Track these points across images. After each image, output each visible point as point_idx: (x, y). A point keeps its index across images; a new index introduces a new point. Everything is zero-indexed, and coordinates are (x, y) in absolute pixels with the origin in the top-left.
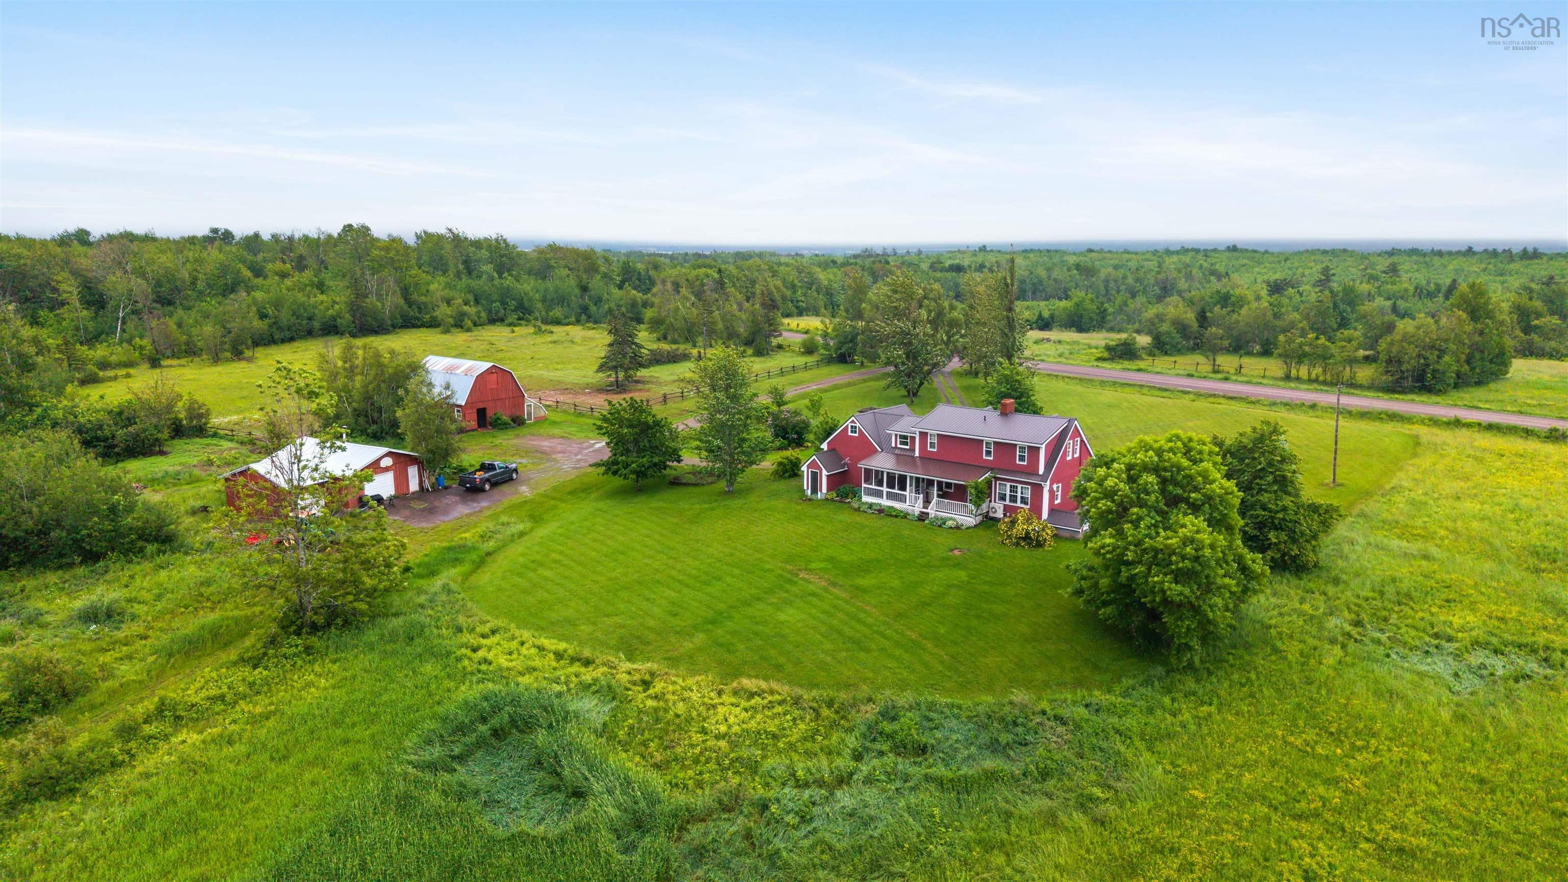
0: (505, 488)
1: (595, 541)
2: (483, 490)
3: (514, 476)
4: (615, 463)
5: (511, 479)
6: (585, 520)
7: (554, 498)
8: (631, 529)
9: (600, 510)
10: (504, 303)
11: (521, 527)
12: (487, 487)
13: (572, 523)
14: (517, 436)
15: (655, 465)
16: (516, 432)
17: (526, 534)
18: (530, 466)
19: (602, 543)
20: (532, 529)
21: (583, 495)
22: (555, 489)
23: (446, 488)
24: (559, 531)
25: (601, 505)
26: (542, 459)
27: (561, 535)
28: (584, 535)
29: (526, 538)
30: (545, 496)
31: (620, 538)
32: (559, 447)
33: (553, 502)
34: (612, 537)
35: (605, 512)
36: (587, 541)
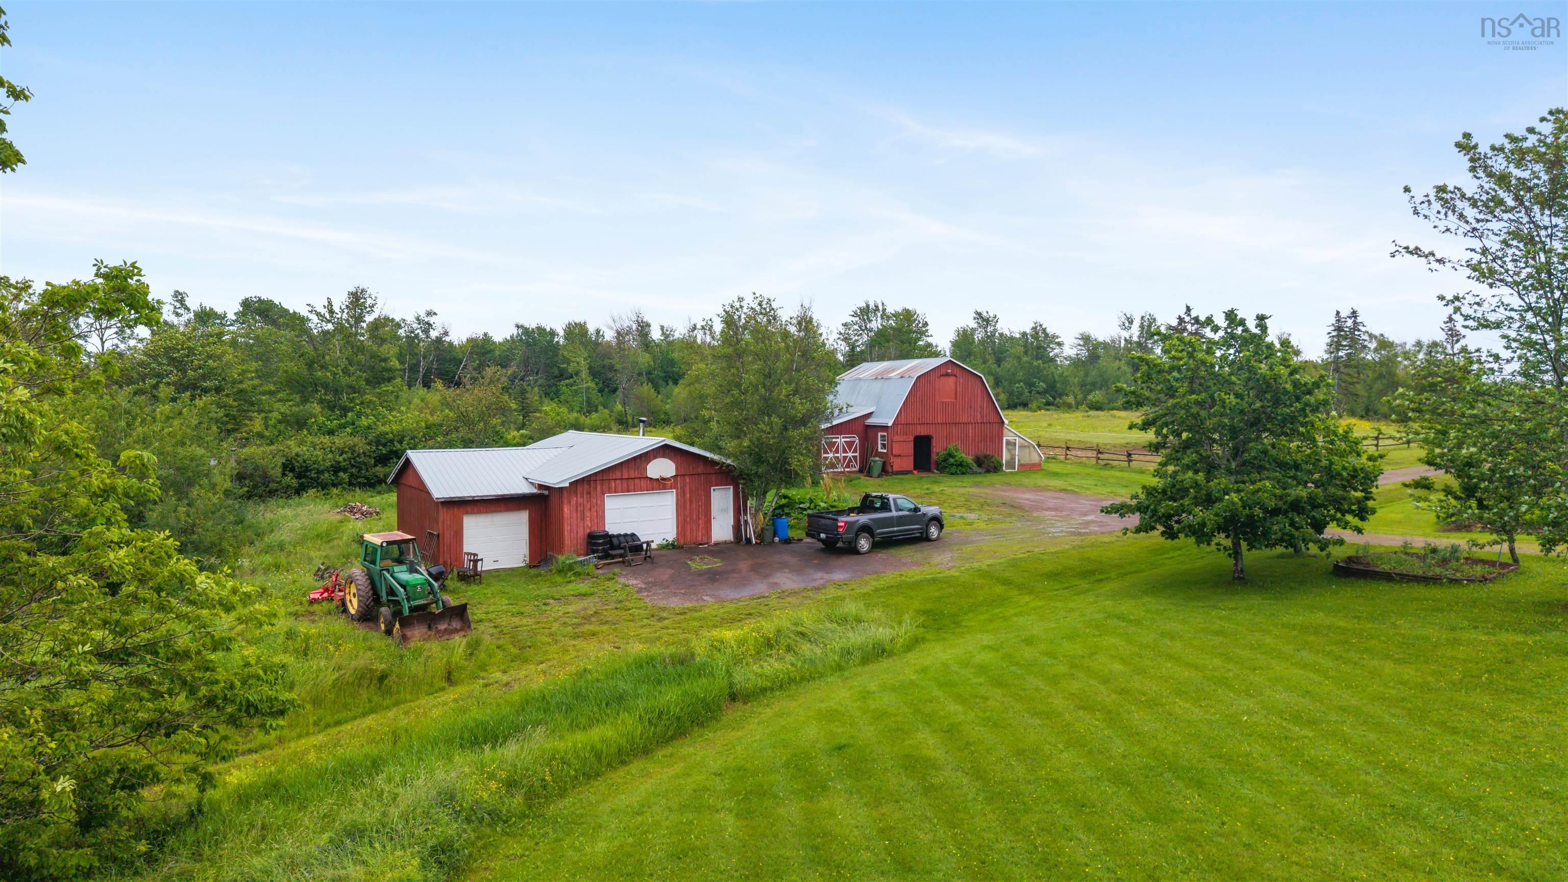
0: (905, 553)
1: (1086, 705)
2: (852, 550)
3: (934, 531)
4: (1174, 491)
5: (924, 538)
6: (1072, 637)
7: (1006, 582)
8: (1223, 682)
9: (1121, 617)
10: (1030, 385)
11: (882, 633)
12: (864, 544)
13: (1029, 642)
14: (977, 485)
15: (1296, 506)
16: (978, 479)
17: (891, 654)
18: (982, 525)
19: (1112, 717)
20: (914, 643)
21: (1084, 584)
22: (1014, 564)
23: (787, 541)
24: (985, 657)
25: (1127, 607)
26: (1010, 515)
27: (982, 669)
28: (1054, 680)
29: (885, 663)
30: (985, 574)
31: (1181, 706)
32: (1052, 503)
33: (999, 589)
34: (1152, 703)
35: (1137, 622)
36: (1058, 702)
